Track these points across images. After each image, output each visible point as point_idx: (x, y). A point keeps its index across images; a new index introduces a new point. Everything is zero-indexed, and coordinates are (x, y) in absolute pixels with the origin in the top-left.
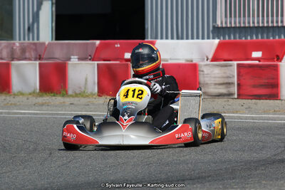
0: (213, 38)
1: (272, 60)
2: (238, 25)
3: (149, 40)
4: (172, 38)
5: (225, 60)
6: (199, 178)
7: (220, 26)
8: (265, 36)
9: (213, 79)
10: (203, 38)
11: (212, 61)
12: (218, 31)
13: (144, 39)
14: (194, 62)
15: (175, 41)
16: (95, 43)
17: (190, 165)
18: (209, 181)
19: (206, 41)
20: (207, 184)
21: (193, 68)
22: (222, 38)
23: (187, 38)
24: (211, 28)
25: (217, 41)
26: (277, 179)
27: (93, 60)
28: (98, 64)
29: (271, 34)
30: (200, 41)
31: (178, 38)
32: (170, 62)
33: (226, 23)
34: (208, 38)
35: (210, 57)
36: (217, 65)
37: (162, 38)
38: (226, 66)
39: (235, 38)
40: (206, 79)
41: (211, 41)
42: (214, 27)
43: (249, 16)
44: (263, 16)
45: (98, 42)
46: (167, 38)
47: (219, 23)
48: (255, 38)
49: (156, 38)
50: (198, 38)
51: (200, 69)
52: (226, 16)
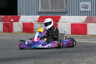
0: (38, 15)
1: (55, 22)
2: (45, 11)
3: (19, 15)
4: (26, 15)
5: (41, 22)
6: (34, 57)
7: (40, 11)
8: (53, 15)
9: (38, 28)
10: (35, 15)
11: (37, 22)
12: (39, 13)
13: (17, 15)
14: (32, 22)
15: (26, 16)
16: (2, 16)
17: (31, 54)
18: (37, 58)
19: (36, 16)
20: (36, 59)
21: (32, 24)
22: (40, 15)
23: (30, 15)
24: (37, 12)
25: (39, 16)
26: (57, 58)
27: (2, 22)
28: (3, 23)
29: (55, 14)
30: (34, 16)
31: (27, 15)
32: (25, 22)
33: (42, 11)
34: (36, 15)
35: (37, 21)
36: (39, 23)
37: (22, 15)
38: (42, 24)
39: (44, 15)
40: (36, 28)
41: (37, 16)
42: (38, 12)
43: (48, 9)
44: (53, 9)
45: (3, 16)
46: (24, 15)
47: (39, 11)
48: (50, 15)
49: (21, 15)
50: (33, 15)
51: (34, 24)
52: (42, 9)
